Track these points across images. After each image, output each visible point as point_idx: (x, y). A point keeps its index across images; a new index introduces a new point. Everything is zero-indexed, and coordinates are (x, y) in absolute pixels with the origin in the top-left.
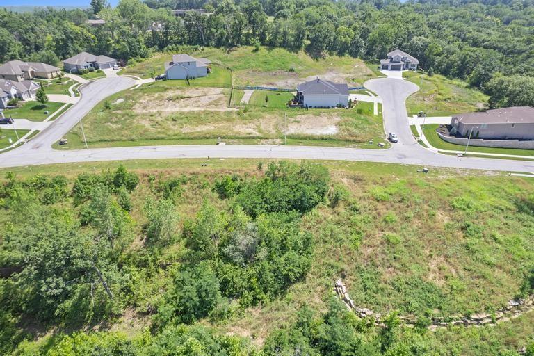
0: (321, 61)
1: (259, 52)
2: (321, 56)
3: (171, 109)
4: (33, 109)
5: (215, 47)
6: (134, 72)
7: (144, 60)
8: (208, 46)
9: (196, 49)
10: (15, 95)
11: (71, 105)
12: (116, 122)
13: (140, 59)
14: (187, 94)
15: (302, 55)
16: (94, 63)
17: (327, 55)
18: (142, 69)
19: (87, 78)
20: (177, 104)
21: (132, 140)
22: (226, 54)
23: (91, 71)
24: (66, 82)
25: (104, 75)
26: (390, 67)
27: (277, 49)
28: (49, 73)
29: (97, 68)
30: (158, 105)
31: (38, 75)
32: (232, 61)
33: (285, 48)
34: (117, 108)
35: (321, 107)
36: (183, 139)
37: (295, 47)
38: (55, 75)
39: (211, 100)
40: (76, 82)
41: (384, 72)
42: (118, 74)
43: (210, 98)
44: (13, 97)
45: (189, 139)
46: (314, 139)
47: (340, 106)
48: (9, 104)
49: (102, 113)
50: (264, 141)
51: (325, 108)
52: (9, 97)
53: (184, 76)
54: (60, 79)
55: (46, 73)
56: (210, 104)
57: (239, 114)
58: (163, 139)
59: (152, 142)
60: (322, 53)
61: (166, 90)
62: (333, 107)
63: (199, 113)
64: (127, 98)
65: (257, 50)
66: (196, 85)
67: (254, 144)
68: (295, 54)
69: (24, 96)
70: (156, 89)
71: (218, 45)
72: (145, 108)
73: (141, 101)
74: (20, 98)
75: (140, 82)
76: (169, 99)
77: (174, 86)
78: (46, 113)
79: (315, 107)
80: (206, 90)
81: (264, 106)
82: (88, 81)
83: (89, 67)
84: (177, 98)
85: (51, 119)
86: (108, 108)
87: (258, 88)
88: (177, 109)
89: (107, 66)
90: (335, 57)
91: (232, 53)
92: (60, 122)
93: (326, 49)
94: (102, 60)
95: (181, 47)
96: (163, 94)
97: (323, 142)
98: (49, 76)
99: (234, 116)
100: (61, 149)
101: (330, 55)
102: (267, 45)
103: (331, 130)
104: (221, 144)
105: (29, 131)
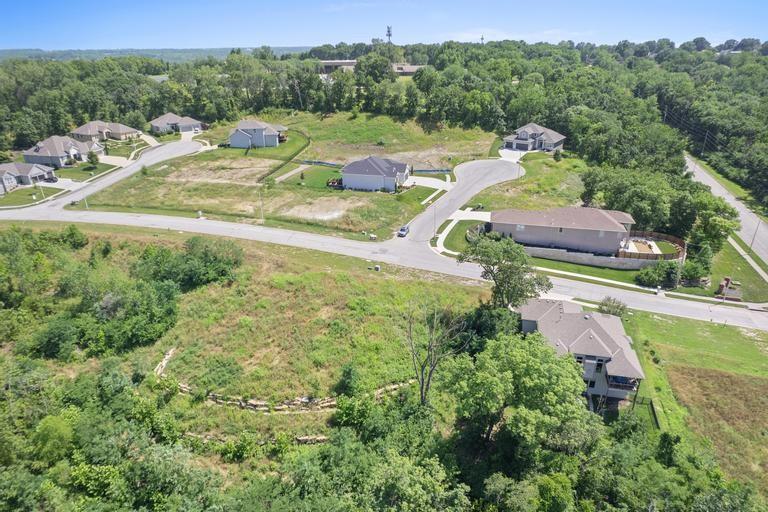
0: (435, 135)
1: (355, 120)
2: (437, 127)
3: (201, 179)
4: (85, 170)
5: (311, 111)
6: (209, 137)
7: (229, 123)
8: (304, 110)
9: (289, 114)
10: (75, 155)
11: (120, 168)
12: (139, 189)
13: (226, 122)
14: (233, 165)
15: (410, 126)
16: (175, 124)
17: (446, 126)
19: (161, 141)
20: (213, 175)
22: (319, 121)
23: (169, 133)
24: (138, 144)
25: (180, 139)
26: (514, 146)
27: (379, 118)
28: (122, 134)
29: (177, 130)
30: (195, 175)
31: (114, 136)
32: (320, 129)
33: (391, 115)
34: (153, 174)
38: (129, 136)
40: (146, 144)
41: (502, 151)
42: (194, 138)
43: (250, 171)
44: (72, 157)
47: (385, 190)
48: (66, 164)
49: (134, 179)
50: (246, 220)
51: (363, 190)
52: (69, 157)
53: (248, 145)
57: (262, 190)
58: (155, 208)
60: (439, 124)
61: (218, 159)
62: (377, 190)
63: (221, 186)
64: (172, 165)
65: (355, 117)
67: (233, 222)
68: (400, 124)
69: (83, 157)
70: (210, 157)
71: (316, 109)
72: (180, 176)
73: (183, 169)
74: (79, 159)
75: (205, 148)
76: (211, 169)
77: (230, 155)
78: (90, 174)
79: (356, 190)
80: (258, 161)
81: (299, 184)
82: (160, 144)
83: (169, 129)
84: (220, 168)
85: (90, 181)
86: (144, 173)
87: (320, 163)
88: (207, 180)
89: (188, 128)
90: (458, 130)
91: (325, 120)
92: (97, 184)
93: (446, 119)
94: (188, 121)
95: (275, 110)
96: (210, 163)
99: (253, 191)
100: (68, 209)
101: (450, 127)
102: (370, 112)
103: (333, 216)
104: (202, 218)
105: (63, 190)
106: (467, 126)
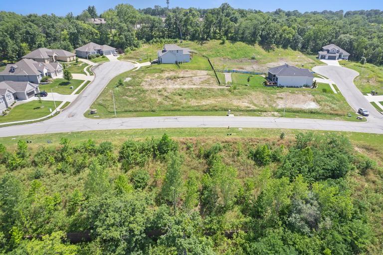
0: (272, 53)
1: (225, 44)
2: (271, 48)
3: (172, 86)
4: (61, 84)
5: (190, 40)
6: (131, 58)
7: (136, 49)
8: (184, 39)
9: (176, 42)
10: (46, 74)
11: (89, 82)
12: (132, 96)
13: (134, 48)
14: (181, 75)
15: (258, 48)
16: (99, 50)
17: (275, 47)
18: (137, 55)
19: (95, 62)
20: (176, 83)
21: (153, 111)
22: (200, 46)
23: (97, 56)
24: (81, 65)
25: (107, 60)
26: (327, 57)
27: (238, 43)
28: (68, 57)
29: (102, 55)
30: (161, 83)
31: (60, 59)
32: (206, 51)
33: (244, 42)
34: (128, 84)
35: (292, 87)
36: (196, 111)
37: (251, 42)
38: (72, 59)
39: (202, 80)
40: (87, 65)
41: (323, 60)
42: (118, 59)
43: (200, 78)
45: (202, 111)
46: (305, 113)
47: (306, 86)
48: (42, 81)
49: (117, 89)
50: (265, 113)
51: (295, 87)
52: (42, 75)
53: (174, 61)
54: (77, 62)
55: (66, 57)
56: (203, 83)
57: (230, 91)
58: (179, 110)
59: (171, 113)
60: (271, 46)
61: (162, 71)
62: (301, 87)
63: (197, 89)
64: (133, 77)
65: (223, 43)
66: (185, 68)
67: (258, 116)
68: (252, 46)
69: (53, 75)
70: (155, 71)
71: (193, 38)
72: (150, 85)
73: (146, 79)
74: (50, 76)
75: (139, 65)
76: (168, 78)
77: (168, 68)
78: (71, 88)
79: (287, 87)
80: (194, 72)
81: (246, 85)
82: (97, 64)
83: (96, 53)
84: (175, 78)
85: (77, 93)
86: (121, 84)
87: (233, 71)
88: (178, 86)
89: (109, 53)
90: (281, 49)
91: (204, 45)
92: (85, 95)
93: (274, 43)
94: (106, 48)
95: (163, 40)
96: (161, 75)
97: (312, 115)
98: (68, 60)
99: (227, 92)
100: (93, 118)
101: (277, 47)
102: (230, 40)
103: (313, 106)
104: (230, 115)
105: (61, 102)
106: (285, 47)
